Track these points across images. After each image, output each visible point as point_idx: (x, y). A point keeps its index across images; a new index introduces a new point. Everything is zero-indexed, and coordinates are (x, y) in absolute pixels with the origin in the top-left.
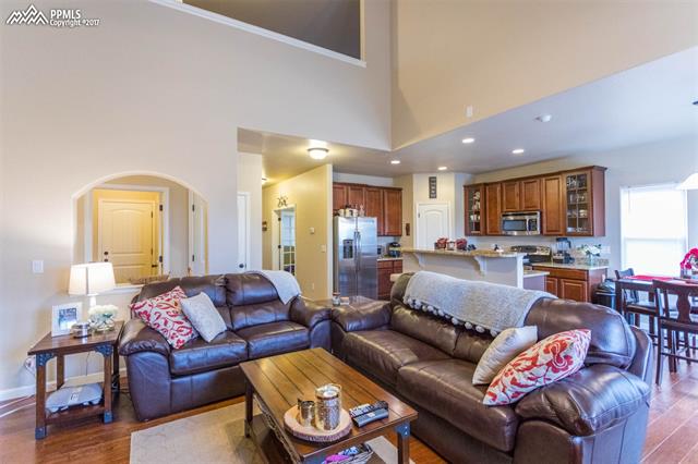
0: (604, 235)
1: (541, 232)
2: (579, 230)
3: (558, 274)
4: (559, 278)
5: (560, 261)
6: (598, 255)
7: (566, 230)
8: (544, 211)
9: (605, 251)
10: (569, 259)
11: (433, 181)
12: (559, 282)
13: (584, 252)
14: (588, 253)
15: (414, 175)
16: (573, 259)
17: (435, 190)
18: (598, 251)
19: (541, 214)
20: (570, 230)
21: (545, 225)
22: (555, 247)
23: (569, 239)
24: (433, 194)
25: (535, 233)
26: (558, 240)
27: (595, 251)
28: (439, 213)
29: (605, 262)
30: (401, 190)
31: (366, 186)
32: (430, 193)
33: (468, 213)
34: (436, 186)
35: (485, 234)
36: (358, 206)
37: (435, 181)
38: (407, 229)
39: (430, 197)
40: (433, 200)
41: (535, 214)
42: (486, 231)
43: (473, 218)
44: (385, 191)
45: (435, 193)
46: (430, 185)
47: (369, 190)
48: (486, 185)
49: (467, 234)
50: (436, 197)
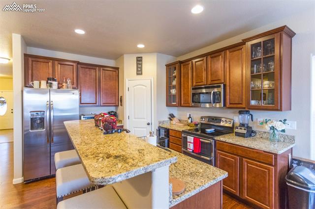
0: (290, 110)
1: (225, 105)
2: (262, 103)
3: (240, 152)
4: (242, 157)
5: (242, 135)
6: (283, 131)
7: (249, 103)
8: (228, 84)
9: (291, 127)
10: (251, 133)
11: (139, 60)
12: (241, 161)
13: (267, 128)
14: (273, 128)
15: (125, 55)
16: (254, 132)
17: (141, 68)
18: (284, 127)
19: (225, 86)
20: (253, 103)
21: (228, 97)
22: (238, 119)
23: (251, 112)
24: (139, 72)
25: (218, 105)
26: (240, 113)
27: (279, 126)
28: (144, 87)
29: (292, 139)
30: (118, 69)
31: (78, 63)
32: (137, 71)
33: (169, 87)
34: (141, 64)
35: (180, 105)
36: (66, 79)
37: (141, 61)
38: (121, 101)
39: (137, 74)
40: (140, 76)
41: (219, 87)
42: (181, 104)
43: (173, 91)
44: (101, 69)
45: (141, 70)
46: (137, 64)
47: (83, 66)
48: (181, 62)
49: (168, 105)
50: (142, 74)
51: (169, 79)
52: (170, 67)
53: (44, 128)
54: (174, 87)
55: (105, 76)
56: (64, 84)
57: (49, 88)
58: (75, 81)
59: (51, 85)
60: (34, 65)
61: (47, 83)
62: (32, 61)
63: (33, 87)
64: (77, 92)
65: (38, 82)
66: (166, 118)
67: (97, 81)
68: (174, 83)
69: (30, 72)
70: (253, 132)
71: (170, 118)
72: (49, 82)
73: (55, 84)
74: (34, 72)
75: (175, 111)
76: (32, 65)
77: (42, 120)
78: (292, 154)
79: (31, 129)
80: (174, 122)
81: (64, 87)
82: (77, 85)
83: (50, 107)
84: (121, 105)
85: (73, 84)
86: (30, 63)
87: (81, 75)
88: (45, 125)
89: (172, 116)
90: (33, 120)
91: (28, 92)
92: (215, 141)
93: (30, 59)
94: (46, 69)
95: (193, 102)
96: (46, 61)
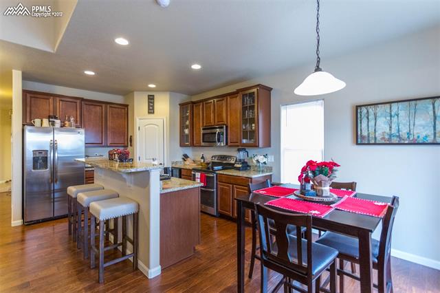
0: (270, 146)
1: (227, 144)
2: (250, 141)
4: (234, 185)
6: (265, 163)
7: (241, 141)
8: (229, 126)
9: (271, 160)
10: (246, 166)
11: (151, 99)
12: (233, 188)
13: (255, 162)
14: (258, 161)
15: (135, 93)
17: (153, 106)
18: (265, 160)
19: (227, 127)
20: (244, 141)
21: (229, 137)
23: (246, 149)
24: (151, 110)
25: (222, 144)
26: (239, 150)
27: (262, 159)
28: (156, 127)
29: (270, 169)
30: (127, 106)
31: (82, 99)
32: (149, 109)
33: (182, 127)
34: (153, 103)
35: (192, 145)
36: (69, 117)
37: (153, 99)
38: (131, 141)
39: (149, 113)
40: (151, 115)
41: (222, 128)
42: (193, 143)
43: (187, 131)
44: (108, 106)
45: (153, 109)
46: (149, 102)
47: (87, 103)
48: (193, 103)
49: (181, 145)
50: (153, 113)
51: (183, 119)
52: (183, 106)
53: (46, 168)
54: (187, 127)
55: (112, 114)
56: (67, 122)
57: (51, 127)
58: (78, 119)
59: (53, 124)
60: (32, 102)
61: (49, 121)
62: (31, 97)
63: (34, 125)
64: (82, 131)
65: (40, 120)
66: (180, 159)
67: (104, 119)
68: (188, 123)
69: (28, 109)
70: (248, 166)
71: (183, 159)
72: (51, 120)
73: (58, 122)
74: (33, 109)
75: (189, 152)
76: (31, 101)
77: (45, 159)
78: (271, 181)
79: (34, 169)
80: (187, 163)
81: (67, 125)
82: (80, 124)
83: (54, 146)
84: (131, 145)
85: (76, 123)
86: (28, 99)
87: (85, 112)
88: (49, 165)
89: (186, 157)
90: (35, 160)
91: (31, 131)
92: (217, 174)
93: (28, 95)
94: (47, 106)
95: (203, 141)
96: (46, 97)
